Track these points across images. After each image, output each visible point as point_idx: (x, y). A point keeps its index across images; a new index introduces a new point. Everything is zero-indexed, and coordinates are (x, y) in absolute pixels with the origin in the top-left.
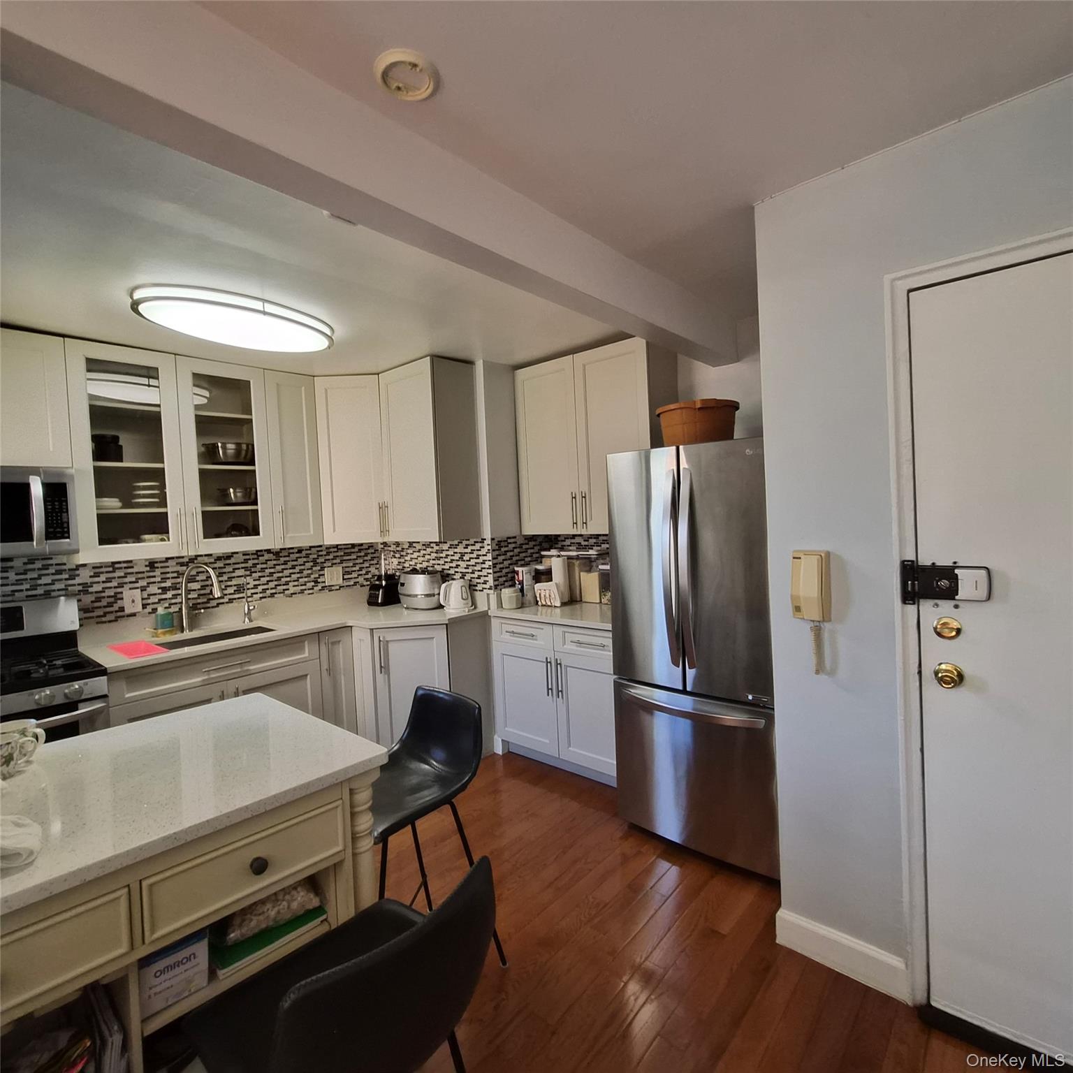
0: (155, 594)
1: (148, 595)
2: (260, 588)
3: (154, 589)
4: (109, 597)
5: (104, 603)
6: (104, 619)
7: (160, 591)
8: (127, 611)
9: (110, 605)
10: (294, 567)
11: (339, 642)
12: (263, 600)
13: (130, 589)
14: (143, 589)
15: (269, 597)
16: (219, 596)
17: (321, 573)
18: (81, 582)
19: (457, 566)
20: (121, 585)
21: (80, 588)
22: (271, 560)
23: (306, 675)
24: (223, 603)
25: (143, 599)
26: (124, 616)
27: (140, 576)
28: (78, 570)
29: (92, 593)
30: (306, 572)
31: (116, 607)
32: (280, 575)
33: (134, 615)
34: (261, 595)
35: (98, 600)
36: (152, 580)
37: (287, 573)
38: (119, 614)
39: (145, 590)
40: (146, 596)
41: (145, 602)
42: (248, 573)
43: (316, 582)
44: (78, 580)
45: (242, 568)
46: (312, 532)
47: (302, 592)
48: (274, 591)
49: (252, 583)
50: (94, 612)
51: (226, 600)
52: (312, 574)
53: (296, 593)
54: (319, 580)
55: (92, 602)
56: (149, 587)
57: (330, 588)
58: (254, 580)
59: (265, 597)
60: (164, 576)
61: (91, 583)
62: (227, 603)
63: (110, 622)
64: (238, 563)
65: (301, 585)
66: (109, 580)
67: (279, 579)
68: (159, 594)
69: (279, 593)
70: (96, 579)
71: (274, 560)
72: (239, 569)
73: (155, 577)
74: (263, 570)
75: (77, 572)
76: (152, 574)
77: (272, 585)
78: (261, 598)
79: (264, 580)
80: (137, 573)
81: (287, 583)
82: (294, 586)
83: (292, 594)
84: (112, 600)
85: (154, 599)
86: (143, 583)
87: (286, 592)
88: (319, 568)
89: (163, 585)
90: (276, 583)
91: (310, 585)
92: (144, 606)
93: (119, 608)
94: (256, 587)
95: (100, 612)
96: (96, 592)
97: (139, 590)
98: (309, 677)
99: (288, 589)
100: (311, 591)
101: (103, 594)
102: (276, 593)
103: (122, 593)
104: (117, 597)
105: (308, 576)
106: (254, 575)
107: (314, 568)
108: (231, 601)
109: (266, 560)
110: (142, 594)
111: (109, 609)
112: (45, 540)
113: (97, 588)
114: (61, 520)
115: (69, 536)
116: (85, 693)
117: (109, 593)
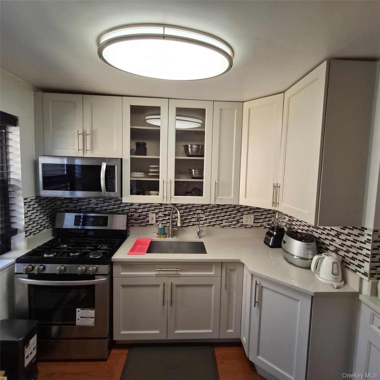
0: (161, 217)
1: (159, 217)
2: (208, 221)
3: (161, 214)
4: (144, 215)
5: (142, 217)
6: (141, 225)
7: (163, 216)
8: (150, 223)
9: (144, 219)
10: (226, 212)
11: (235, 270)
12: (209, 227)
13: (152, 213)
14: (157, 214)
15: (212, 226)
16: (180, 226)
17: (242, 217)
18: (135, 207)
19: (333, 240)
20: (148, 211)
21: (134, 210)
22: (215, 207)
25: (156, 218)
26: (149, 225)
27: (156, 207)
29: (138, 212)
30: (233, 216)
31: (146, 220)
32: (219, 215)
33: (152, 225)
34: (208, 224)
35: (140, 216)
36: (161, 210)
37: (222, 214)
38: (147, 223)
39: (158, 214)
40: (158, 217)
41: (157, 219)
42: (203, 212)
43: (238, 222)
45: (200, 209)
46: (232, 197)
47: (230, 226)
48: (215, 223)
49: (205, 218)
50: (138, 221)
51: (191, 224)
52: (236, 217)
53: (226, 226)
54: (240, 221)
55: (138, 216)
56: (159, 213)
57: (246, 226)
58: (205, 216)
59: (210, 226)
60: (166, 209)
62: (191, 226)
63: (144, 226)
64: (199, 207)
65: (229, 222)
66: (144, 208)
67: (218, 217)
68: (163, 217)
69: (217, 225)
70: (140, 207)
71: (217, 207)
72: (199, 210)
73: (162, 209)
76: (161, 207)
77: (214, 220)
78: (208, 226)
79: (210, 217)
80: (155, 206)
81: (222, 220)
82: (225, 222)
83: (224, 226)
84: (145, 217)
85: (161, 219)
86: (157, 211)
87: (221, 225)
88: (240, 214)
89: (165, 213)
90: (216, 219)
91: (234, 223)
92: (157, 221)
93: (147, 221)
94: (206, 219)
95: (140, 221)
96: (139, 213)
97: (155, 214)
98: (213, 286)
99: (222, 223)
100: (234, 226)
101: (142, 214)
102: (216, 225)
103: (148, 214)
104: (147, 216)
105: (234, 218)
106: (206, 213)
107: (238, 214)
108: (193, 225)
109: (213, 207)
110: (156, 216)
111: (143, 221)
112: (106, 192)
113: (140, 211)
114: (113, 183)
115: (115, 191)
116: (98, 271)
117: (144, 213)
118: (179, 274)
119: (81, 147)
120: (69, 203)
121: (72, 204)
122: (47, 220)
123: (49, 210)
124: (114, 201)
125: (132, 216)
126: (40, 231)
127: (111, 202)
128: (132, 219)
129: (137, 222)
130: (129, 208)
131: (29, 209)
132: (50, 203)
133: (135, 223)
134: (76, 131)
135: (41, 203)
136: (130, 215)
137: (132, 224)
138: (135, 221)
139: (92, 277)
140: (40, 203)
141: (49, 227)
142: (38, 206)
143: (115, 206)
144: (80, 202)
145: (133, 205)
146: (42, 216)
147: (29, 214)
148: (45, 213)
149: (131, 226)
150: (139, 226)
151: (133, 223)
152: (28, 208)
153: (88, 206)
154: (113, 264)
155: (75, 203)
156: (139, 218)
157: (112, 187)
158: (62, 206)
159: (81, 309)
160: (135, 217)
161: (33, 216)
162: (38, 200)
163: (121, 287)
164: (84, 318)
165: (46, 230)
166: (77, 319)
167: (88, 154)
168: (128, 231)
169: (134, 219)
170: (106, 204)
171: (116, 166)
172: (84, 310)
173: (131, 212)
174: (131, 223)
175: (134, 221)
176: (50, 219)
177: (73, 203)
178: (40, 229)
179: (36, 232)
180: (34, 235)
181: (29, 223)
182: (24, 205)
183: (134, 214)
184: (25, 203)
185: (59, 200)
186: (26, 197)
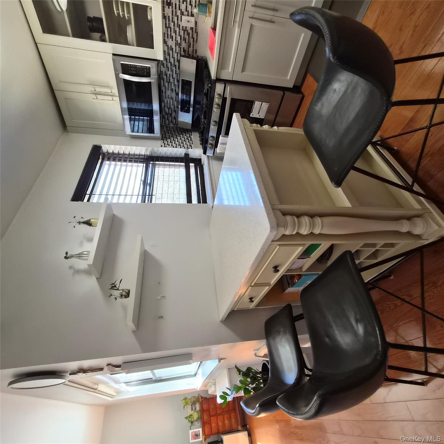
0: (186, 6)
1: (186, 11)
3: (183, 7)
4: (184, 34)
5: (187, 37)
6: (195, 39)
7: (185, 3)
8: (193, 25)
9: (188, 34)
13: (181, 21)
18: (175, 46)
20: (179, 26)
21: (177, 47)
25: (188, 15)
26: (196, 29)
27: (174, 13)
28: (168, 45)
29: (181, 42)
31: (190, 31)
33: (196, 22)
35: (185, 39)
36: (178, 6)
38: (194, 30)
39: (183, 12)
40: (187, 13)
41: (190, 14)
44: (174, 47)
50: (190, 43)
55: (185, 42)
56: (181, 9)
61: (176, 41)
63: (197, 36)
66: (175, 32)
70: (174, 38)
73: (176, 4)
75: (169, 46)
76: (174, 5)
80: (172, 15)
84: (186, 33)
85: (189, 8)
86: (179, 13)
92: (192, 15)
93: (191, 29)
95: (191, 40)
96: (181, 39)
97: (183, 17)
101: (182, 36)
103: (183, 27)
104: (185, 29)
110: (185, 15)
111: (191, 35)
112: (150, 77)
113: (179, 39)
114: (140, 68)
115: (149, 67)
116: (220, 93)
117: (182, 33)
119: (110, 98)
120: (172, 117)
121: (173, 114)
122: (184, 135)
123: (176, 132)
124: (168, 71)
125: (184, 51)
126: (191, 140)
127: (170, 74)
128: (188, 51)
129: (192, 44)
131: (171, 145)
132: (170, 131)
133: (193, 48)
134: (94, 100)
136: (184, 53)
137: (195, 51)
138: (190, 47)
139: (224, 100)
140: (168, 138)
141: (191, 134)
142: (170, 140)
143: (173, 70)
144: (170, 106)
145: (172, 47)
146: (179, 138)
147: (175, 145)
148: (178, 135)
149: (196, 53)
150: (197, 43)
151: (193, 50)
152: (169, 146)
153: (174, 99)
154: (219, 78)
155: (171, 111)
156: (187, 41)
157: (145, 70)
158: (174, 123)
159: (252, 113)
160: (187, 46)
161: (177, 142)
163: (244, 73)
164: (259, 111)
165: (192, 137)
166: (259, 117)
167: (115, 91)
168: (202, 57)
169: (188, 49)
170: (172, 80)
171: (121, 62)
172: (252, 110)
173: (181, 51)
174: (193, 53)
175: (191, 49)
176: (184, 133)
177: (171, 113)
178: (190, 139)
179: (191, 143)
180: (192, 144)
181: (182, 146)
182: (166, 147)
183: (182, 46)
184: (165, 147)
185: (169, 125)
186: (160, 146)
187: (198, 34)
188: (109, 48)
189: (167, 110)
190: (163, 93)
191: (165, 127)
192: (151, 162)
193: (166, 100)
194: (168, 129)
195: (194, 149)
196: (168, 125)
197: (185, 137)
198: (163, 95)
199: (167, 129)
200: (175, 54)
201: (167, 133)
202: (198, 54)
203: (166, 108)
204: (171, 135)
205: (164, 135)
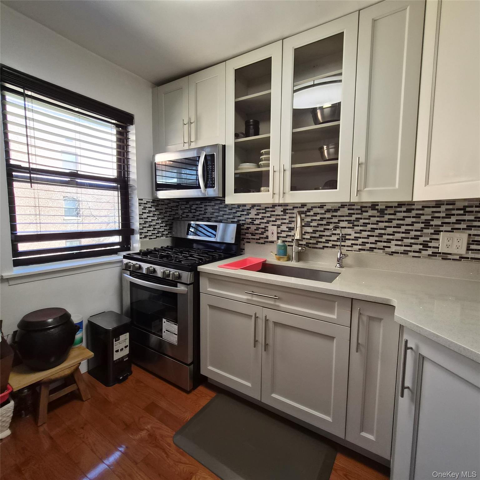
0: (285, 231)
1: (281, 231)
2: (360, 241)
3: (284, 227)
4: (262, 228)
5: (260, 231)
6: (259, 241)
7: (287, 229)
8: (270, 239)
9: (262, 233)
10: (399, 226)
11: (381, 320)
12: (362, 252)
13: (272, 225)
14: (279, 226)
15: (367, 250)
16: (298, 238)
17: (435, 237)
20: (268, 222)
21: (250, 220)
22: (375, 216)
23: (332, 338)
24: (327, 247)
25: (278, 233)
26: (268, 242)
27: (278, 217)
29: (255, 224)
30: (413, 234)
31: (264, 236)
32: (383, 232)
33: (272, 242)
34: (360, 247)
35: (257, 229)
36: (284, 221)
37: (390, 230)
38: (266, 240)
39: (280, 227)
40: (280, 232)
41: (279, 235)
42: (351, 225)
43: (425, 245)
44: (250, 216)
45: (346, 221)
46: (397, 186)
47: (406, 253)
48: (373, 246)
49: (354, 235)
50: (255, 236)
51: (330, 244)
52: (421, 236)
53: (398, 253)
54: (430, 244)
55: (255, 230)
56: (282, 225)
57: (445, 256)
58: (355, 233)
59: (364, 250)
60: (291, 219)
61: (255, 218)
62: (330, 247)
63: (262, 243)
64: (343, 216)
65: (405, 246)
66: (263, 218)
67: (381, 235)
68: (287, 231)
69: (379, 249)
70: (258, 217)
71: (378, 217)
72: (343, 221)
73: (285, 219)
74: (365, 224)
75: (250, 211)
76: (284, 217)
77: (372, 239)
78: (360, 250)
79: (365, 234)
80: (276, 215)
81: (389, 241)
82: (396, 245)
83: (392, 252)
85: (284, 234)
86: (279, 222)
87: (387, 249)
88: (432, 231)
89: (290, 226)
90: (377, 239)
91: (416, 247)
92: (278, 238)
93: (266, 236)
94: (356, 238)
95: (257, 237)
97: (276, 227)
98: (335, 340)
99: (389, 247)
100: (417, 254)
101: (260, 226)
102: (375, 248)
103: (268, 227)
104: (266, 229)
105: (416, 237)
106: (356, 228)
107: (425, 231)
108: (334, 246)
109: (369, 216)
110: (277, 229)
111: (262, 236)
112: (206, 188)
113: (257, 222)
114: (212, 176)
115: (215, 186)
116: (181, 279)
117: (263, 226)
118: (278, 306)
120: (188, 213)
122: (166, 228)
123: (169, 218)
124: (229, 210)
125: (248, 228)
126: (157, 237)
127: (226, 211)
128: (248, 233)
129: (254, 237)
130: (245, 218)
131: (144, 211)
132: (170, 210)
133: (252, 239)
134: (182, 122)
135: (160, 207)
136: (246, 228)
137: (248, 240)
138: (252, 235)
139: (175, 284)
140: (157, 208)
141: (168, 236)
142: (155, 210)
145: (250, 214)
146: (160, 222)
147: (145, 216)
148: (164, 220)
149: (247, 242)
150: (256, 243)
151: (250, 239)
152: (143, 209)
153: (204, 216)
154: (200, 276)
155: (194, 212)
156: (257, 232)
159: (167, 321)
160: (252, 231)
161: (149, 219)
162: (155, 204)
163: (208, 307)
164: (169, 331)
165: (164, 238)
166: (163, 331)
167: (193, 146)
169: (250, 233)
170: (222, 213)
171: (215, 155)
172: (169, 322)
174: (247, 239)
175: (250, 236)
178: (158, 235)
179: (152, 237)
180: (149, 239)
181: (144, 226)
182: (139, 205)
183: (251, 226)
184: (139, 203)
185: (181, 209)
186: (141, 198)
187: (263, 245)
188: (230, 141)
189: (194, 207)
190: (209, 202)
191: (177, 204)
192: (119, 185)
193: (203, 206)
194: (175, 208)
195: (140, 241)
196: (181, 207)
197: (162, 229)
198: (207, 202)
199: (173, 207)
200: (244, 218)
201: (166, 206)
202: (246, 244)
203: (196, 206)
204: (164, 211)
205: (163, 203)
